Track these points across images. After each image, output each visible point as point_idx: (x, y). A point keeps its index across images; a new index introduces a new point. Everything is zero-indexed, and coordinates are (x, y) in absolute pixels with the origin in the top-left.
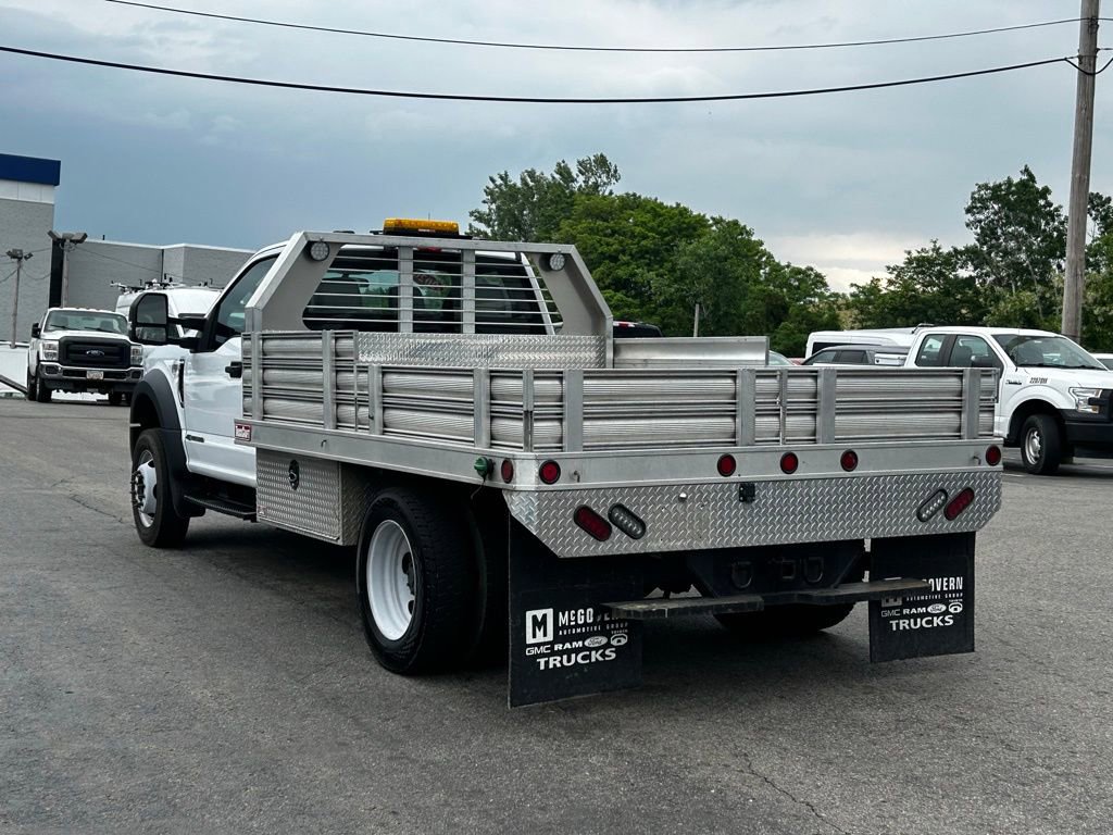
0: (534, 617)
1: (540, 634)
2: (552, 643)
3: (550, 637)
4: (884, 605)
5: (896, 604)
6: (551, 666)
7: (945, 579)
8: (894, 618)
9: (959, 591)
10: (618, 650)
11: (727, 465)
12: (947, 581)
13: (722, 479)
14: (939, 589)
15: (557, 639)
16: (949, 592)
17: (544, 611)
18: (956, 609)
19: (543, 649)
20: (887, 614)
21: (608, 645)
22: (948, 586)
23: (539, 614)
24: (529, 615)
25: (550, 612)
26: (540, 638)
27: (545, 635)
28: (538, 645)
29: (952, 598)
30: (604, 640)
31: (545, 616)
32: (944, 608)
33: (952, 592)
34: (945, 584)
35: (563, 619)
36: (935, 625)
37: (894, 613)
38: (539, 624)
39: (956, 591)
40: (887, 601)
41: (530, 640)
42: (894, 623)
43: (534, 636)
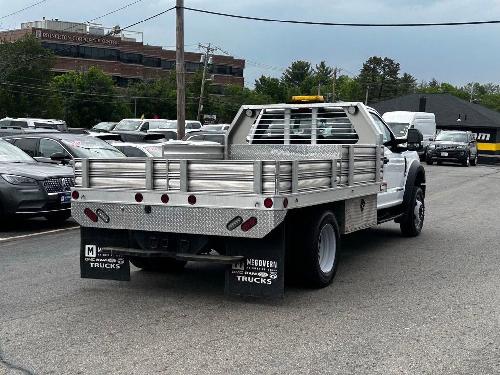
0: (89, 247)
1: (91, 254)
2: (96, 258)
3: (94, 256)
4: (234, 267)
5: (240, 269)
6: (95, 266)
7: (268, 261)
8: (239, 275)
9: (275, 268)
10: (120, 265)
11: (139, 197)
12: (269, 263)
13: (137, 203)
14: (264, 265)
15: (97, 257)
16: (269, 268)
17: (92, 246)
18: (273, 277)
19: (92, 259)
20: (236, 272)
21: (116, 263)
22: (269, 265)
23: (91, 246)
24: (87, 246)
25: (94, 247)
26: (91, 255)
27: (93, 254)
28: (90, 258)
29: (271, 271)
30: (115, 261)
31: (93, 248)
32: (267, 275)
33: (271, 268)
34: (268, 264)
35: (100, 250)
36: (262, 282)
37: (239, 272)
38: (91, 250)
39: (273, 268)
40: (236, 266)
41: (87, 255)
42: (239, 277)
43: (89, 254)
